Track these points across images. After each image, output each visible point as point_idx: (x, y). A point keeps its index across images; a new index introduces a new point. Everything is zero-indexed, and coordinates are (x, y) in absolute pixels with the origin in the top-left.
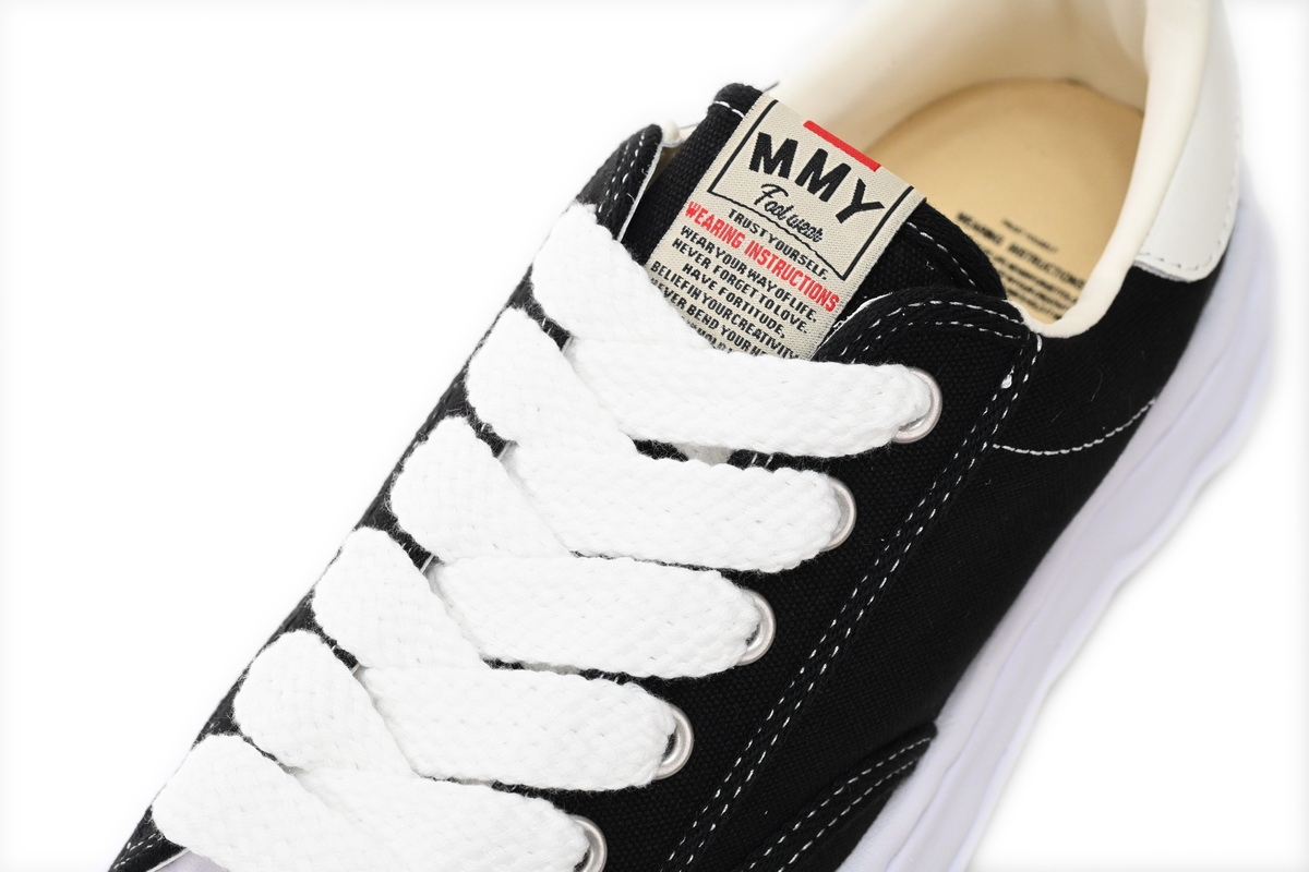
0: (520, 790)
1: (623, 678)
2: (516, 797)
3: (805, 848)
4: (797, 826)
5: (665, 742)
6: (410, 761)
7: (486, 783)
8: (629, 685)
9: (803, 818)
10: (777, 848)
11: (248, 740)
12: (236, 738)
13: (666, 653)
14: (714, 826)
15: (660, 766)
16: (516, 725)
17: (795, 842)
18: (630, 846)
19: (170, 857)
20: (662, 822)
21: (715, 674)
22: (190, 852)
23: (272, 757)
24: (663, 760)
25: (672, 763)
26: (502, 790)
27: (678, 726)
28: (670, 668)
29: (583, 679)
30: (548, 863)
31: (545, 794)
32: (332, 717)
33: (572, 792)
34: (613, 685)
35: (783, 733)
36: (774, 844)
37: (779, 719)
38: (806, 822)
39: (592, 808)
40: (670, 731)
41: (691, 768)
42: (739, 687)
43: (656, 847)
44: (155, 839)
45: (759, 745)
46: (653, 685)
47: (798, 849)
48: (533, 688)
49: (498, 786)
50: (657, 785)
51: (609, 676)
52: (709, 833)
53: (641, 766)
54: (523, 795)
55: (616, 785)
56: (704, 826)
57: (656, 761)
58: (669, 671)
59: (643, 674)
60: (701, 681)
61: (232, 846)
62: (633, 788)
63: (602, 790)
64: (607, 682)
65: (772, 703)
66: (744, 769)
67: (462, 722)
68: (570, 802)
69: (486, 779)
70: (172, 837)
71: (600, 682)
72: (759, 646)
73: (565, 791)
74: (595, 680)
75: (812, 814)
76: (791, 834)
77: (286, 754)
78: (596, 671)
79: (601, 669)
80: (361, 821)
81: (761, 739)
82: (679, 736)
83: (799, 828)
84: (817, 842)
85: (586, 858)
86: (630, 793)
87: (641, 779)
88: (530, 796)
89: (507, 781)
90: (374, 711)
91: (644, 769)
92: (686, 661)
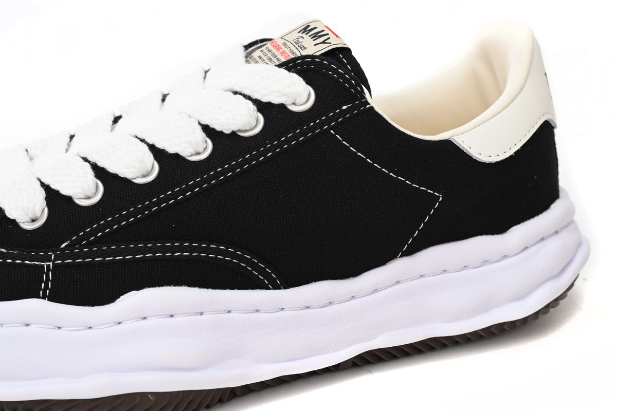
3: (176, 254)
15: (136, 178)
33: (102, 168)
37: (186, 190)
46: (152, 148)
47: (172, 252)
65: (186, 182)
75: (177, 244)
76: (173, 245)
81: (175, 194)
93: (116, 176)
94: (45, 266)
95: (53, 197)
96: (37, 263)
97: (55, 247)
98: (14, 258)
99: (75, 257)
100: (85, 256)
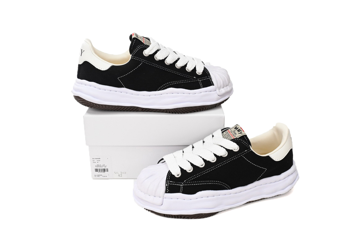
0: (188, 161)
8: (201, 158)
24: (201, 166)
27: (204, 164)
28: (205, 158)
30: (188, 168)
41: (203, 168)
42: (211, 164)
43: (197, 173)
52: (202, 175)
60: (207, 161)
68: (192, 164)
72: (214, 161)
79: (199, 156)
93: (196, 166)
94: (181, 186)
95: (182, 170)
97: (183, 181)
98: (174, 183)
99: (187, 184)
100: (189, 184)
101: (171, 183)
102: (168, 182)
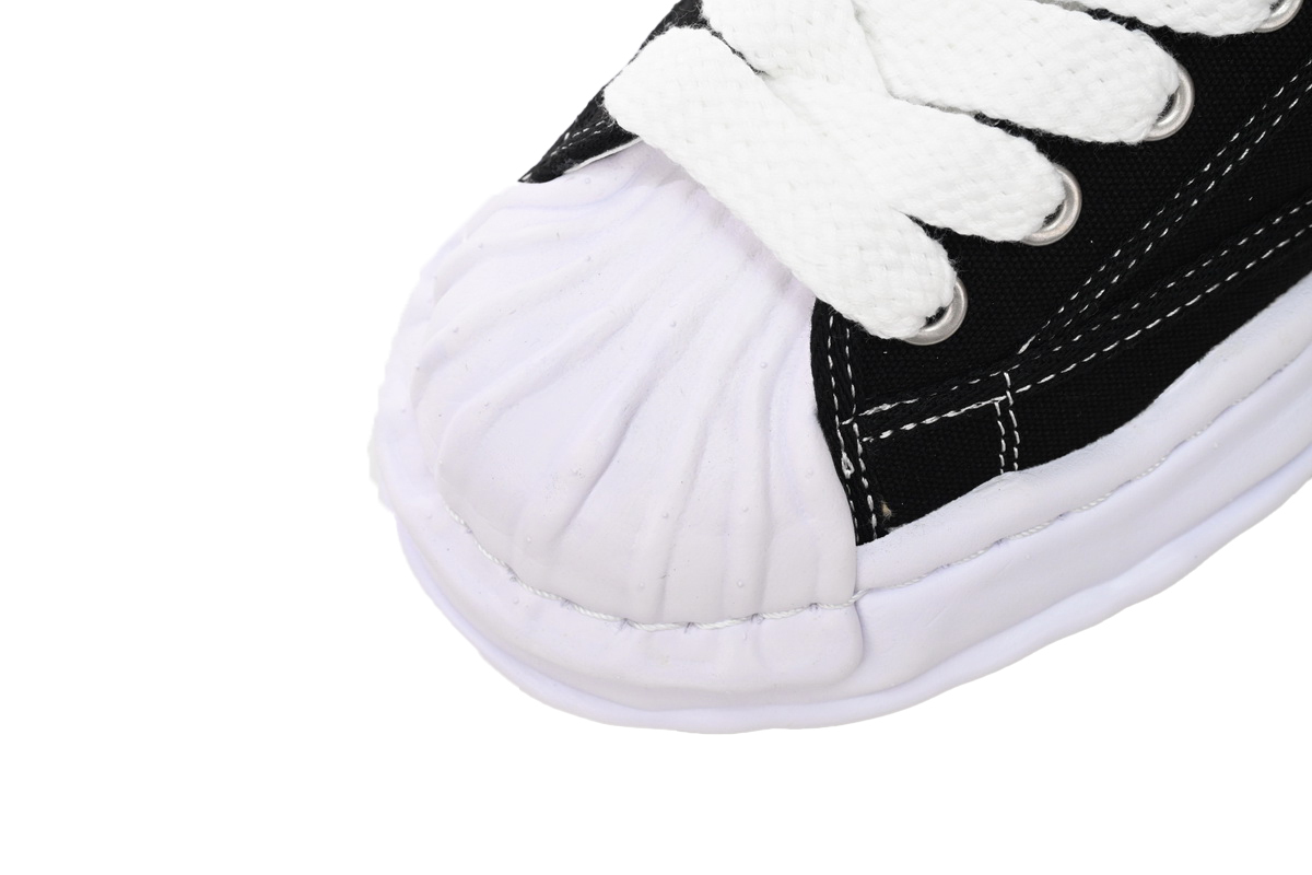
0: (1005, 125)
1: (1132, 24)
2: (998, 132)
3: (1281, 245)
4: (1278, 220)
5: (1165, 100)
6: (886, 81)
7: (969, 113)
8: (1137, 32)
9: (1285, 213)
10: (1253, 239)
11: (717, 34)
12: (703, 31)
13: (1186, 3)
14: (1196, 202)
15: (1154, 126)
16: (1009, 56)
17: (1273, 235)
18: (1106, 207)
19: (618, 145)
20: (1143, 187)
21: (1232, 35)
22: (642, 142)
23: (741, 55)
24: (1159, 120)
25: (1167, 126)
26: (984, 122)
27: (1180, 88)
28: (1185, 22)
29: (1090, 18)
30: (1021, 208)
31: (1030, 134)
32: (810, 23)
33: (1059, 137)
34: (1121, 29)
35: (1288, 114)
36: (1250, 235)
37: (1287, 98)
38: (1287, 218)
39: (1074, 159)
40: (1172, 90)
41: (1184, 135)
42: (1252, 55)
43: (1133, 212)
44: (605, 125)
45: (1261, 123)
46: (1163, 36)
47: (1273, 245)
48: (1035, 20)
49: (980, 117)
50: (1147, 145)
51: (1117, 19)
52: (1189, 208)
53: (1136, 121)
54: (1007, 131)
55: (1106, 138)
56: (1186, 199)
57: (1151, 119)
58: (1184, 24)
59: (1155, 23)
60: (1216, 40)
61: (688, 141)
62: (1122, 144)
63: (1089, 141)
64: (1115, 25)
65: (1284, 80)
66: (1240, 145)
67: (950, 46)
68: (1054, 147)
69: (969, 109)
70: (626, 125)
71: (1107, 24)
72: (1282, 15)
73: (1050, 134)
74: (1103, 21)
75: (1295, 210)
76: (1270, 228)
77: (756, 55)
78: (1106, 11)
79: (1111, 10)
80: (826, 135)
81: (1264, 117)
82: (1179, 97)
83: (1279, 223)
84: (1294, 242)
85: (1059, 209)
86: (1119, 148)
87: (1133, 134)
88: (1012, 133)
89: (991, 114)
90: (855, 23)
91: (1138, 125)
92: (1204, 16)
94: (997, 404)
96: (974, 406)
97: (1006, 356)
99: (1056, 364)
100: (1076, 353)
101: (883, 421)
102: (847, 431)
